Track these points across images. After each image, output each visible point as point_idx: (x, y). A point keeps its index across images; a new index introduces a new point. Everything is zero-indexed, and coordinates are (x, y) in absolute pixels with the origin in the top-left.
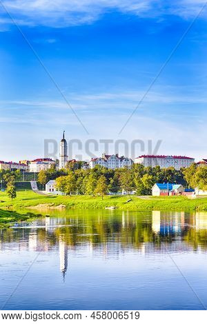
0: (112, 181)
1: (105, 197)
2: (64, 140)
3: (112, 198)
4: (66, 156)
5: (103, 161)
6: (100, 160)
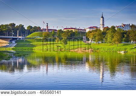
4: (103, 25)
5: (122, 27)
6: (121, 27)
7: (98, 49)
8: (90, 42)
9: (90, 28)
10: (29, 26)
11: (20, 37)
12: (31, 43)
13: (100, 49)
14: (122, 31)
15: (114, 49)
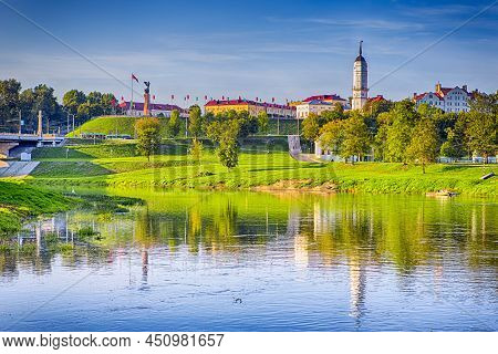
0: (451, 135)
1: (431, 168)
2: (361, 59)
3: (447, 169)
4: (364, 88)
5: (436, 99)
6: (431, 97)
7: (354, 183)
8: (317, 156)
9: (313, 100)
10: (72, 92)
11: (47, 137)
12: (94, 161)
13: (362, 183)
14: (435, 116)
15: (413, 186)
